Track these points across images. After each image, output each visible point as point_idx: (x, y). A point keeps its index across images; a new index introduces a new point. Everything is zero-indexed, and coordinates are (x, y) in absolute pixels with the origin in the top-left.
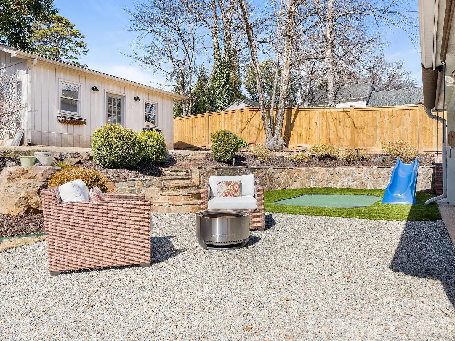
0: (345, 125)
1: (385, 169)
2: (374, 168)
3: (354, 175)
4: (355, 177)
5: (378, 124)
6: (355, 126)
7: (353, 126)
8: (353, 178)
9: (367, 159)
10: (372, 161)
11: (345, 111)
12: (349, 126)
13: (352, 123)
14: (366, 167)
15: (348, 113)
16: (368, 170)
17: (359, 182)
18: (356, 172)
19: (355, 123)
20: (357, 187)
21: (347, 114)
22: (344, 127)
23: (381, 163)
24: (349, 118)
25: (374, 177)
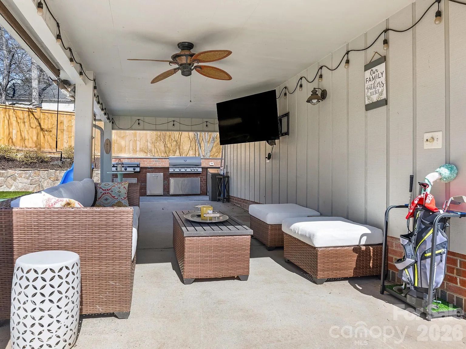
0: (30, 126)
1: (63, 171)
2: (51, 171)
3: (30, 178)
4: (32, 179)
5: (65, 128)
6: (41, 128)
7: (39, 128)
8: (29, 181)
9: (47, 162)
10: (51, 163)
11: (31, 111)
12: (34, 127)
13: (38, 125)
14: (45, 169)
15: (34, 113)
16: (46, 173)
17: (35, 185)
18: (32, 175)
19: (42, 124)
20: (33, 190)
21: (33, 115)
22: (30, 128)
23: (60, 166)
24: (35, 119)
25: (52, 179)
